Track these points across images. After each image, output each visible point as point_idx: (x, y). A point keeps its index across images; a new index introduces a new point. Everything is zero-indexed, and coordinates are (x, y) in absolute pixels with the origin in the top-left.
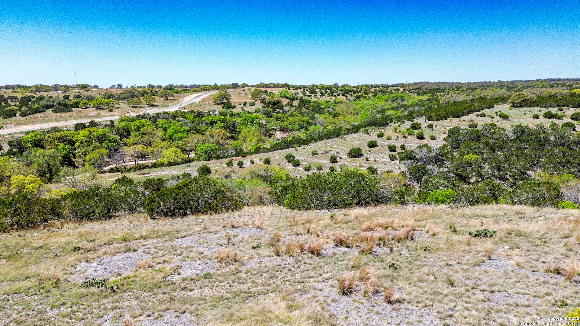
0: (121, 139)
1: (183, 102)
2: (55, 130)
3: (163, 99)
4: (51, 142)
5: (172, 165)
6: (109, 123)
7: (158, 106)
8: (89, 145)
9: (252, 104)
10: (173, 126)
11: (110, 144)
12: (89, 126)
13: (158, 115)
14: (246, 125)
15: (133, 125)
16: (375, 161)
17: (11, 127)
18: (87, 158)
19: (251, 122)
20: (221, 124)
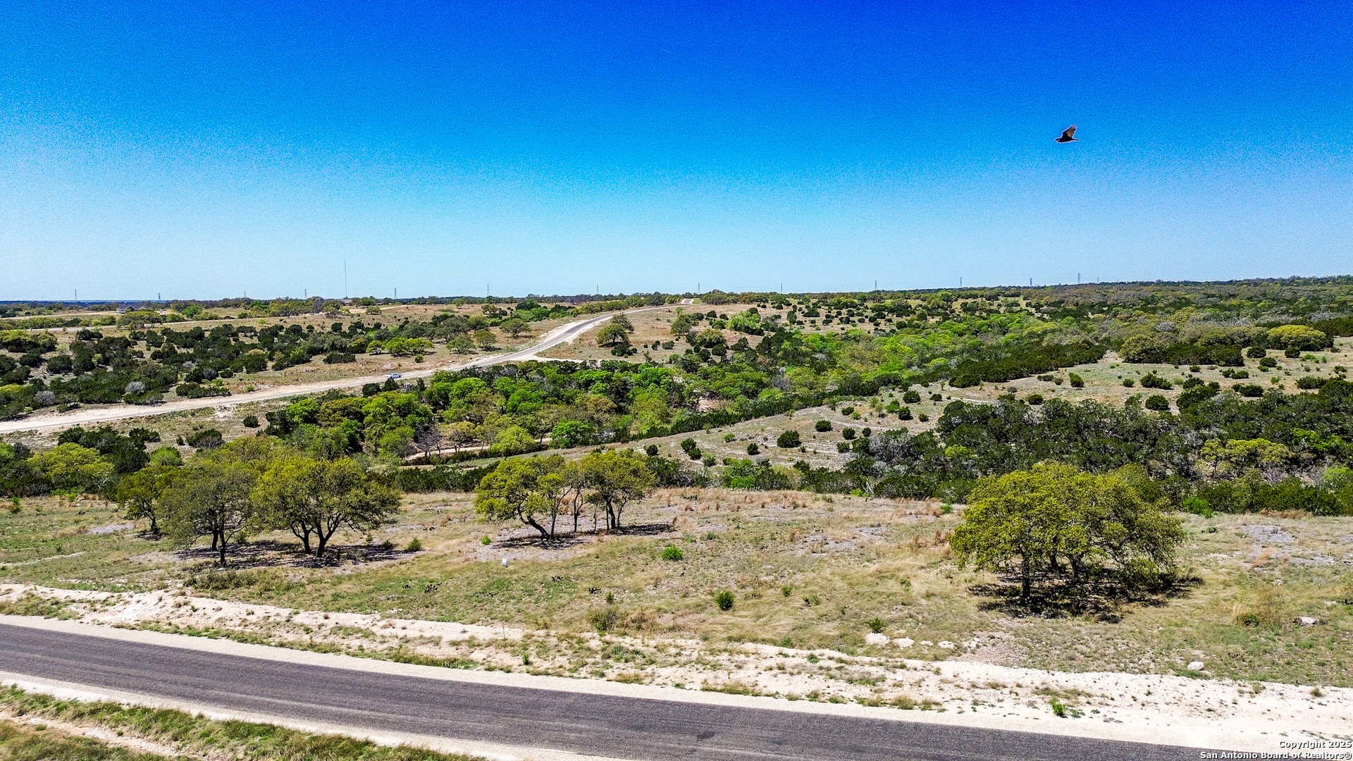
0: (434, 411)
1: (546, 341)
2: (334, 395)
3: (510, 335)
4: (330, 415)
5: (511, 455)
6: (416, 384)
7: (500, 349)
8: (385, 421)
9: (669, 346)
10: (521, 388)
11: (418, 419)
12: (385, 389)
13: (497, 369)
14: (646, 387)
15: (455, 388)
16: (815, 453)
17: (265, 390)
18: (382, 441)
19: (655, 382)
20: (601, 386)
